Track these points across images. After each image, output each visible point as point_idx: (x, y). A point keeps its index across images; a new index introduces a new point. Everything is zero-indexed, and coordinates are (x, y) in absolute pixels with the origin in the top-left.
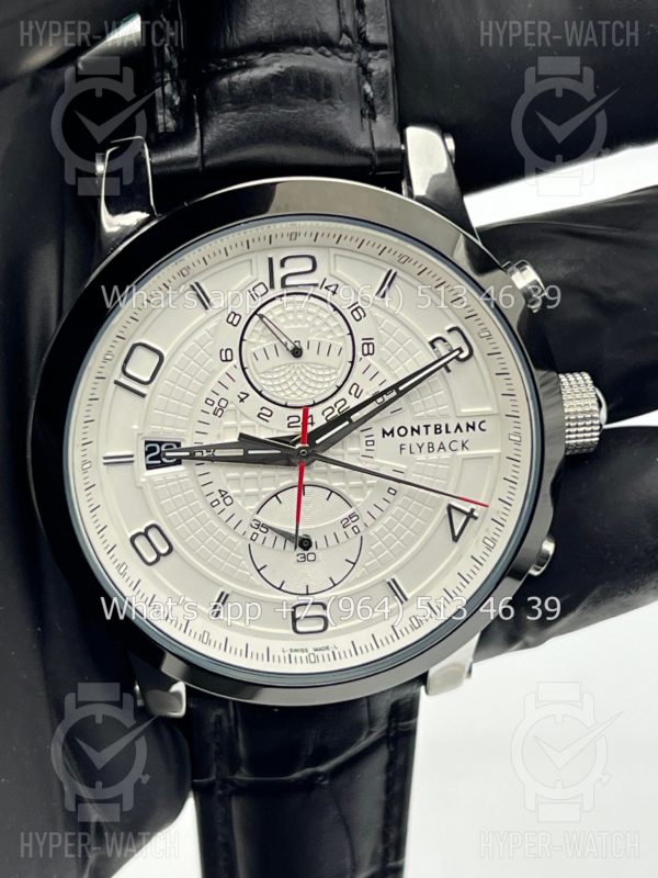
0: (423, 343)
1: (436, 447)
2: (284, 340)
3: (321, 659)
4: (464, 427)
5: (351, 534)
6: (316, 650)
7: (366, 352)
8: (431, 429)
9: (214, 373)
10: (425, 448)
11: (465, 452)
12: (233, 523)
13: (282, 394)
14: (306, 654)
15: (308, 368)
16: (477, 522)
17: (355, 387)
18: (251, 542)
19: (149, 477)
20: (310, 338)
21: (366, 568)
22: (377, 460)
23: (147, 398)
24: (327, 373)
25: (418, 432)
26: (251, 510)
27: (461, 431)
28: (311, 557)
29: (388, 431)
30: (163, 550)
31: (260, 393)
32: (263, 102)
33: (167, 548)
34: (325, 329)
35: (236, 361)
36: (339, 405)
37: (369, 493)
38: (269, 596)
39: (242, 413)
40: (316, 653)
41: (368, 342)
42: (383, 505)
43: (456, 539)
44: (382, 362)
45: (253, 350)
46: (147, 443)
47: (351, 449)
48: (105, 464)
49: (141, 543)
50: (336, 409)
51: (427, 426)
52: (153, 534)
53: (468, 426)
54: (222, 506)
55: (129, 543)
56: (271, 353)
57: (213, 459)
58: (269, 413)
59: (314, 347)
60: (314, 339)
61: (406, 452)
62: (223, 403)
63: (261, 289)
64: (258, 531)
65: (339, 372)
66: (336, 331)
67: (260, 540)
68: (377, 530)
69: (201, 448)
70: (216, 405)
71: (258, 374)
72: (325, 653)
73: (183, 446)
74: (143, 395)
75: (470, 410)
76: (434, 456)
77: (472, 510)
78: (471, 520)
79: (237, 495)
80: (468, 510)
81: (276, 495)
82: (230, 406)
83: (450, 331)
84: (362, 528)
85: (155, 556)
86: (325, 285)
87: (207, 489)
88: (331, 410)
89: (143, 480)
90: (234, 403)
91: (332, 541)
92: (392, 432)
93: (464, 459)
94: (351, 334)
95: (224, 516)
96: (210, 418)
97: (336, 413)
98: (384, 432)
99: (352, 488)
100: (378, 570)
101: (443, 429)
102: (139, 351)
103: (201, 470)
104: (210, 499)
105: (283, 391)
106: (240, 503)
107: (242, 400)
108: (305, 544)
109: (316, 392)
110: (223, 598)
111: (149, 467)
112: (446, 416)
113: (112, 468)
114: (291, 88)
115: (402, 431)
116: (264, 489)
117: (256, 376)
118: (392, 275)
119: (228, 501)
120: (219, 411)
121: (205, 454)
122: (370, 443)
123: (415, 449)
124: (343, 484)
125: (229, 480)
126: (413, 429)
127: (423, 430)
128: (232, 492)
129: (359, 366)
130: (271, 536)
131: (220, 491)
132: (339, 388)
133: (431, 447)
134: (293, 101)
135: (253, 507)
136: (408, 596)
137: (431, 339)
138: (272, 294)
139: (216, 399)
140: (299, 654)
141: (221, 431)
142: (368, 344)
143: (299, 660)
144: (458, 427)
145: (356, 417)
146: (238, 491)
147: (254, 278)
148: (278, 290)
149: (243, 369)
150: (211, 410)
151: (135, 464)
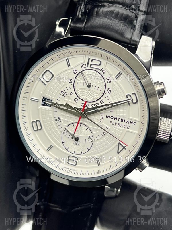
0: (124, 95)
1: (120, 125)
2: (86, 82)
3: (71, 172)
4: (129, 122)
5: (90, 141)
6: (71, 169)
7: (108, 92)
8: (120, 120)
9: (66, 84)
10: (117, 124)
11: (128, 129)
12: (59, 127)
13: (82, 96)
14: (68, 170)
15: (91, 92)
16: (125, 150)
17: (102, 101)
18: (63, 134)
19: (41, 107)
20: (94, 83)
21: (91, 152)
22: (103, 123)
23: (46, 86)
24: (96, 94)
25: (116, 119)
26: (65, 125)
27: (128, 123)
28: (78, 144)
29: (108, 116)
30: (39, 128)
31: (76, 94)
32: (104, 17)
33: (40, 128)
34: (98, 82)
35: (73, 83)
36: (96, 104)
37: (98, 132)
38: (63, 150)
39: (70, 98)
40: (70, 170)
41: (109, 89)
42: (101, 136)
43: (118, 153)
44: (112, 96)
45: (78, 82)
46: (43, 98)
47: (97, 118)
48: (31, 100)
49: (34, 124)
50: (95, 105)
51: (119, 119)
52: (38, 123)
53: (131, 122)
54: (58, 121)
55: (31, 123)
56: (82, 84)
57: (59, 108)
58: (77, 100)
59: (94, 86)
60: (95, 84)
61: (111, 124)
62: (66, 94)
63: (84, 66)
64: (65, 132)
65: (99, 95)
66: (101, 84)
67: (65, 134)
68: (97, 142)
69: (57, 104)
70: (64, 93)
71: (77, 88)
72: (73, 171)
73: (52, 102)
74: (46, 85)
75: (132, 118)
76: (119, 127)
77: (125, 146)
78: (124, 149)
79: (62, 120)
80: (124, 146)
81: (73, 124)
82: (67, 95)
83: (133, 94)
84: (93, 141)
85: (37, 129)
86: (102, 70)
87: (55, 116)
88: (94, 105)
89: (40, 107)
90: (69, 95)
91: (84, 141)
92: (109, 117)
93: (127, 131)
94: (105, 86)
95: (58, 124)
96: (61, 96)
97: (95, 106)
98: (107, 116)
99: (94, 128)
100: (95, 154)
101: (124, 121)
102: (48, 72)
103: (55, 110)
104: (55, 118)
105: (82, 95)
106: (63, 122)
107: (71, 94)
108: (77, 139)
109: (91, 99)
110: (51, 147)
111: (42, 105)
112: (125, 117)
113: (32, 101)
114: (113, 15)
115: (112, 118)
116: (70, 121)
117: (77, 89)
118: (121, 73)
119: (60, 121)
120: (64, 96)
121: (57, 106)
122: (102, 118)
123: (114, 124)
124: (91, 127)
125: (61, 115)
126: (115, 118)
127: (118, 119)
128: (61, 119)
129: (105, 95)
130: (68, 134)
131: (58, 117)
132: (98, 100)
133: (119, 125)
134: (113, 19)
135: (66, 125)
136: (101, 164)
137: (127, 94)
138: (87, 68)
139: (64, 92)
140: (65, 169)
141: (63, 101)
142: (109, 90)
143: (65, 170)
144: (128, 122)
145: (99, 109)
146: (63, 119)
147: (84, 62)
148: (89, 68)
149: (74, 86)
150: (62, 94)
151: (39, 102)
